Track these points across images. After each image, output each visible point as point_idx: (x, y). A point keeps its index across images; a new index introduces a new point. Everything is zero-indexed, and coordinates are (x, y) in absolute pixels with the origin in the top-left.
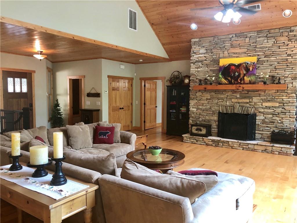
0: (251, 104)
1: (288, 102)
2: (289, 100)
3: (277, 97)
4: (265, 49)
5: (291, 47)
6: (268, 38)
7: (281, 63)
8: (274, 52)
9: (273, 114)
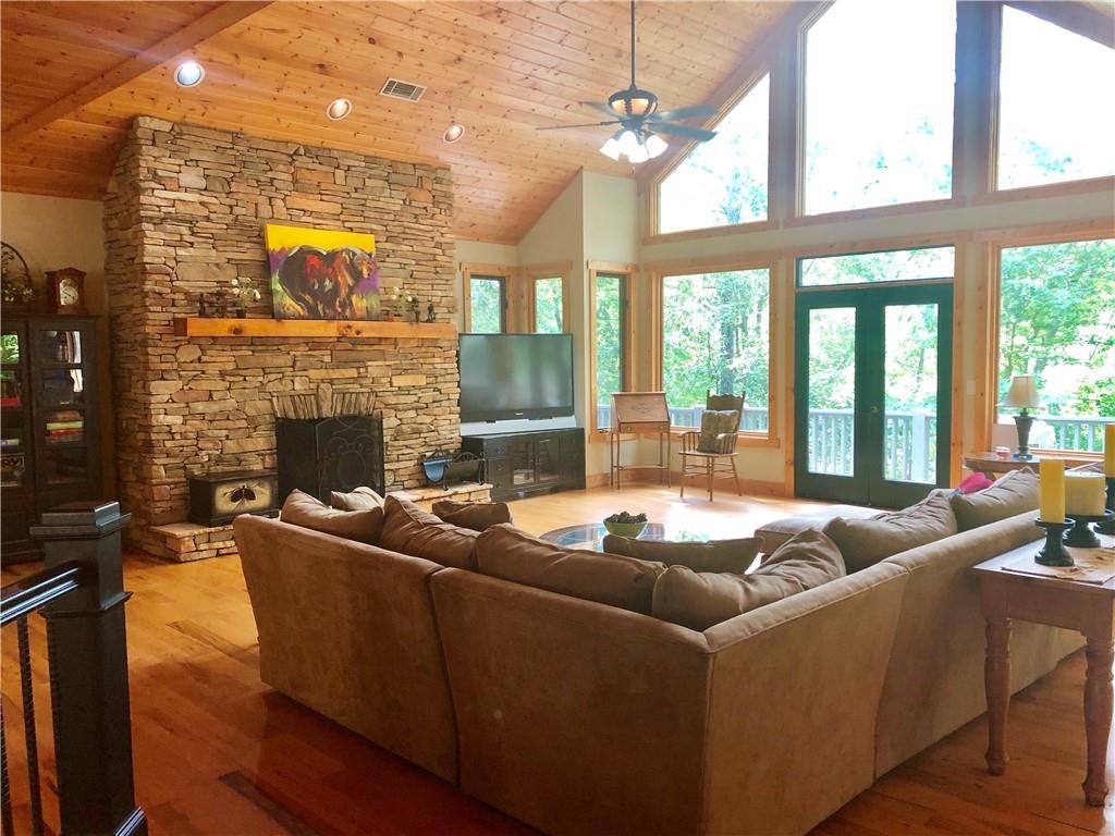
0: (364, 382)
1: (443, 372)
2: (446, 366)
3: (422, 361)
4: (386, 217)
5: (439, 223)
6: (392, 186)
7: (424, 263)
8: (407, 231)
9: (417, 409)
